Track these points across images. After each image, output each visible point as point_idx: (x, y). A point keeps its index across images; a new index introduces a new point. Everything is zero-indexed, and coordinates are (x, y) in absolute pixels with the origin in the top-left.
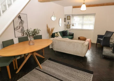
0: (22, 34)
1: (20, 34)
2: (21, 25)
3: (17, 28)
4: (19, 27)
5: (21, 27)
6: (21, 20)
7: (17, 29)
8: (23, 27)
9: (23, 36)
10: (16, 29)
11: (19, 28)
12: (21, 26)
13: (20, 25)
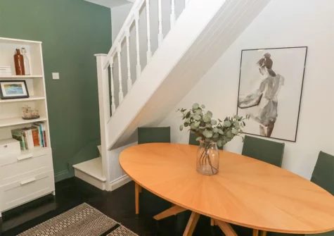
0: (266, 128)
1: (257, 124)
2: (264, 93)
3: (246, 102)
4: (258, 98)
5: (264, 102)
6: (272, 74)
7: (248, 105)
8: (275, 104)
9: (269, 136)
10: (242, 105)
11: (254, 102)
12: (266, 97)
13: (260, 94)
